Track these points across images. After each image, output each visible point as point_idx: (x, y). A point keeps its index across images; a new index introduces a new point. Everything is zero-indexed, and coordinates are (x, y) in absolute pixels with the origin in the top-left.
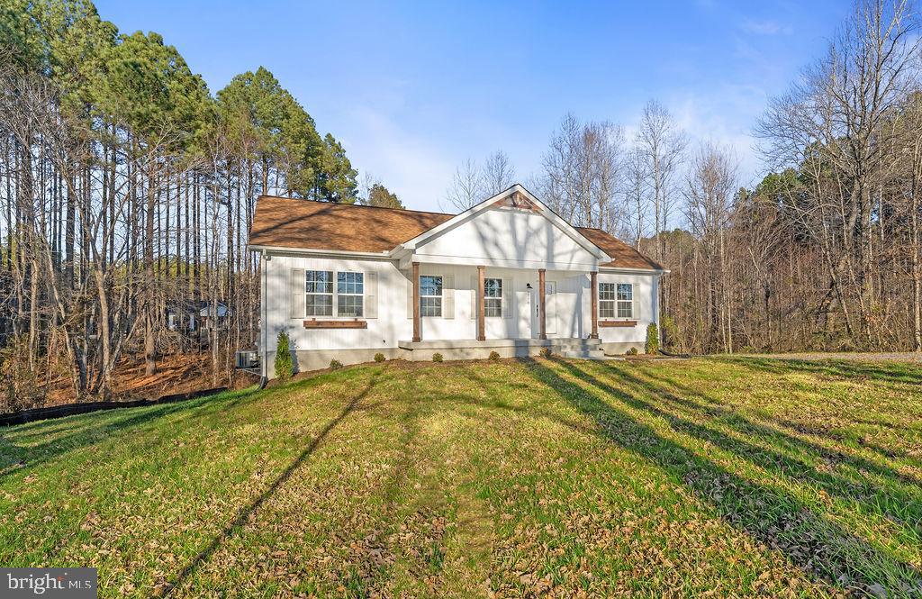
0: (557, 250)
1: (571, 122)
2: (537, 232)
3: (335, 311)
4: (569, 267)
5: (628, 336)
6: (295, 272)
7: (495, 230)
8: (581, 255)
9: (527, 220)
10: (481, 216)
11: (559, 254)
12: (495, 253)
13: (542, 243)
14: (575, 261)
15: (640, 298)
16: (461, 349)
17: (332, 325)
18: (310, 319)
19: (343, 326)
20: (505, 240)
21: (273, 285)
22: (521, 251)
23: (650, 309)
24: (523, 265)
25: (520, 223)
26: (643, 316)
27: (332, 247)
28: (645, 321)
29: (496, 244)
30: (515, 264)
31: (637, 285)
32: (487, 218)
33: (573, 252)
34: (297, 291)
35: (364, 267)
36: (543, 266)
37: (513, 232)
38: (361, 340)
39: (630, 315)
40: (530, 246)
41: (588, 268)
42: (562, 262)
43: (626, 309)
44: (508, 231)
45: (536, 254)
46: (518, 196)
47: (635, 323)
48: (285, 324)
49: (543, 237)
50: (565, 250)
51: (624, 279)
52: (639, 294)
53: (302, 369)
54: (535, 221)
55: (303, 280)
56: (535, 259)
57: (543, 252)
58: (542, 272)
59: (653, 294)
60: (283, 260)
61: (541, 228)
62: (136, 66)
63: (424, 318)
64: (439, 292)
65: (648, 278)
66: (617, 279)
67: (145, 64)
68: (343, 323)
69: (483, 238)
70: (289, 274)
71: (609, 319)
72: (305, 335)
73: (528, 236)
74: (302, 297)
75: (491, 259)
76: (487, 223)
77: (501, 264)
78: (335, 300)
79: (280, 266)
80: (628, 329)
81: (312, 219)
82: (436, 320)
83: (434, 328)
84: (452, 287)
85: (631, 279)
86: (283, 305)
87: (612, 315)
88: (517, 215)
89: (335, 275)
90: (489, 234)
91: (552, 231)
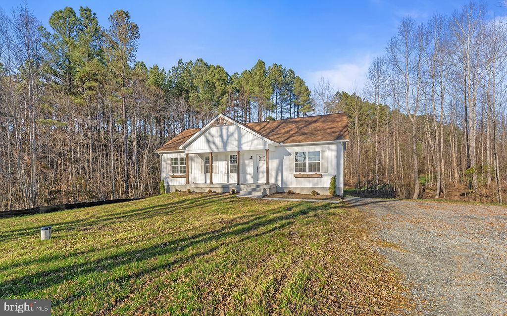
0: (243, 140)
2: (232, 134)
3: (179, 172)
4: (251, 148)
6: (168, 159)
7: (213, 136)
8: (256, 142)
9: (228, 129)
10: (208, 131)
11: (245, 143)
12: (213, 147)
13: (235, 139)
14: (253, 145)
15: (327, 160)
17: (178, 177)
18: (172, 174)
20: (218, 141)
21: (163, 164)
22: (225, 144)
24: (226, 150)
25: (224, 131)
26: (329, 171)
28: (330, 174)
29: (214, 143)
30: (222, 150)
31: (324, 151)
32: (210, 131)
33: (252, 141)
34: (169, 165)
36: (238, 149)
37: (221, 136)
39: (318, 170)
40: (229, 141)
41: (263, 148)
42: (246, 147)
43: (315, 167)
44: (219, 136)
45: (233, 144)
46: (221, 119)
47: (321, 176)
49: (236, 136)
50: (248, 140)
52: (326, 157)
53: (171, 192)
54: (231, 128)
56: (232, 146)
57: (236, 143)
58: (238, 152)
59: (338, 157)
60: (165, 155)
61: (235, 131)
63: (207, 173)
65: (334, 147)
66: (307, 149)
68: (181, 176)
69: (208, 141)
71: (302, 173)
72: (171, 180)
73: (228, 137)
74: (170, 168)
75: (211, 149)
76: (210, 134)
77: (216, 150)
78: (179, 168)
79: (165, 157)
80: (316, 179)
84: (217, 160)
86: (165, 170)
87: (305, 171)
88: (223, 127)
89: (179, 159)
90: (210, 139)
91: (240, 132)
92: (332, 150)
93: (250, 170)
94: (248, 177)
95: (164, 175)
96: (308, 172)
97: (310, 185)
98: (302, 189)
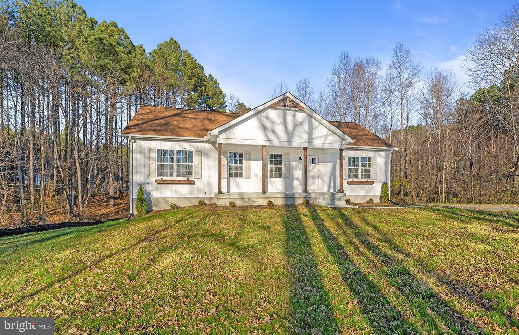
0: (316, 134)
1: (345, 58)
2: (301, 123)
3: (175, 174)
4: (323, 146)
5: (368, 191)
6: (150, 150)
7: (272, 122)
8: (332, 138)
9: (294, 116)
10: (263, 114)
11: (317, 138)
12: (272, 137)
13: (305, 130)
14: (327, 142)
15: (377, 166)
16: (249, 199)
17: (173, 183)
18: (159, 178)
19: (179, 183)
20: (280, 129)
21: (137, 158)
22: (290, 136)
23: (383, 173)
24: (291, 145)
25: (290, 118)
26: (378, 178)
27: (172, 135)
28: (380, 181)
29: (273, 132)
30: (286, 144)
31: (374, 158)
32: (267, 114)
33: (326, 136)
34: (151, 162)
35: (194, 147)
36: (306, 145)
37: (285, 123)
38: (191, 192)
39: (369, 177)
40: (296, 132)
41: (337, 147)
42: (318, 143)
43: (366, 173)
44: (281, 123)
45: (301, 138)
46: (288, 100)
47: (373, 183)
48: (144, 182)
49: (306, 126)
50: (321, 135)
51: (365, 154)
52: (376, 164)
53: (154, 209)
54: (300, 116)
55: (155, 155)
56: (300, 140)
57: (305, 136)
58: (305, 149)
59: (386, 164)
60: (143, 143)
61: (305, 120)
62: (101, 39)
63: (231, 178)
64: (241, 162)
65: (383, 154)
66: (360, 154)
67: (106, 38)
68: (179, 181)
69: (264, 128)
70: (146, 151)
71: (355, 180)
72: (156, 189)
73: (295, 126)
74: (154, 165)
75: (270, 141)
76: (267, 118)
77: (276, 144)
78: (175, 167)
79: (141, 147)
80: (368, 186)
81: (168, 118)
82: (239, 180)
83: (237, 185)
84: (250, 159)
85: (370, 154)
86: (143, 170)
87: (357, 177)
88: (288, 112)
89: (175, 152)
90: (268, 124)
91: (312, 122)
92: (382, 157)
93: (298, 174)
94: (296, 183)
95: (137, 178)
96: (360, 179)
97: (363, 193)
98: (356, 197)
